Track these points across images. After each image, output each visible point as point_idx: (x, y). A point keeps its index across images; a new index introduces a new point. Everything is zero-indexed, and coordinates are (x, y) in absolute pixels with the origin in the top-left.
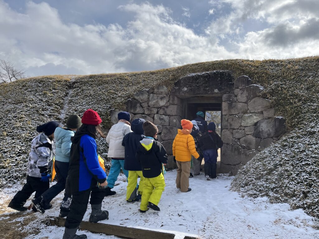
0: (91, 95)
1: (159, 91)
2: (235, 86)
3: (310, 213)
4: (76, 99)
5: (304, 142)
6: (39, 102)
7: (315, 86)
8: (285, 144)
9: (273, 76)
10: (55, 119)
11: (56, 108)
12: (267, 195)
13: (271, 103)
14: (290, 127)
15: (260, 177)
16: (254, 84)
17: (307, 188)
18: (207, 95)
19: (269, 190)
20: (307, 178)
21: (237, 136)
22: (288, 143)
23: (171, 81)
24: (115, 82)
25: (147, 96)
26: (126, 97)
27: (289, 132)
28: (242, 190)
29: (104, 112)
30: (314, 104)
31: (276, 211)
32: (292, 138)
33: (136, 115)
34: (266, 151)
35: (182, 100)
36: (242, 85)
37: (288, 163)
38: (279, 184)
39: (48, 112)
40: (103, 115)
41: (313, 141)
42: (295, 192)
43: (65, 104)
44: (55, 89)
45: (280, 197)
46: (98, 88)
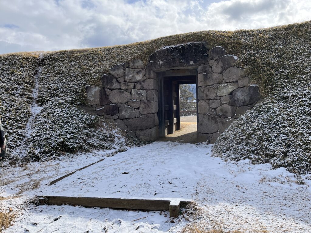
0: (63, 71)
1: (135, 65)
2: (209, 57)
3: (291, 170)
4: (48, 77)
5: (279, 106)
6: (7, 82)
7: (285, 54)
8: (260, 110)
9: (246, 46)
10: (27, 99)
11: (27, 87)
12: (249, 157)
13: (246, 72)
14: (264, 94)
15: (240, 142)
16: (228, 54)
17: (286, 148)
18: (183, 67)
19: (250, 152)
20: (285, 139)
21: (213, 105)
22: (264, 108)
23: (146, 54)
24: (87, 58)
25: (122, 70)
26: (100, 72)
27: (263, 99)
28: (225, 155)
29: (80, 89)
30: (286, 71)
31: (259, 171)
32: (267, 104)
33: (113, 91)
34: (243, 117)
35: (158, 74)
36: (216, 55)
37: (266, 127)
38: (259, 146)
39: (19, 92)
40: (78, 92)
41: (287, 105)
42: (275, 153)
43: (36, 82)
44: (23, 67)
45: (261, 158)
46: (70, 65)
